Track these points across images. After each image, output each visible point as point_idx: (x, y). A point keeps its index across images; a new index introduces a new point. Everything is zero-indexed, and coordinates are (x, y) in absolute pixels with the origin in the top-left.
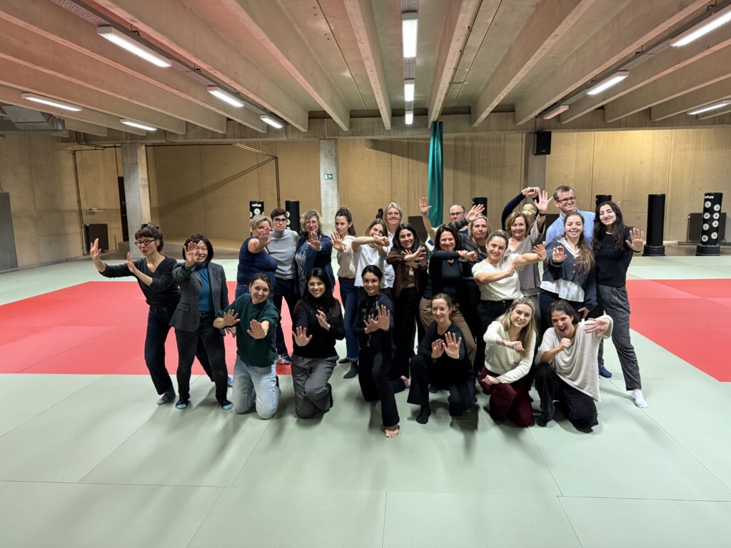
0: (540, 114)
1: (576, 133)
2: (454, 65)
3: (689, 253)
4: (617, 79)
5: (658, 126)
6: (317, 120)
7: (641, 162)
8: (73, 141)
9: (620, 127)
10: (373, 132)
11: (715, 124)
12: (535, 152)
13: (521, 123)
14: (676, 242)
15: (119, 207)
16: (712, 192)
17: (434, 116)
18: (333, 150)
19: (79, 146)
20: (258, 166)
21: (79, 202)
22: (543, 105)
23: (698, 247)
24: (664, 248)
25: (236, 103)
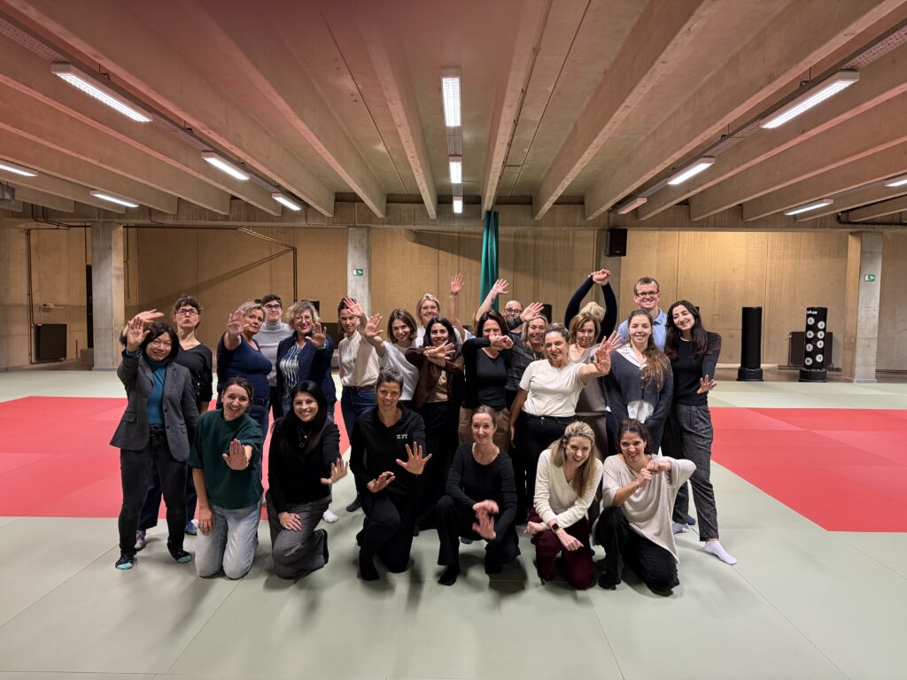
0: (614, 207)
1: (657, 233)
2: (507, 139)
3: (791, 378)
4: (701, 167)
5: (751, 227)
6: (345, 203)
7: (734, 270)
8: (28, 217)
9: (707, 226)
10: (415, 220)
11: (816, 227)
12: (608, 252)
13: (591, 218)
14: (776, 365)
15: (85, 303)
16: (816, 306)
17: (488, 204)
18: (364, 241)
19: (36, 223)
20: (271, 258)
21: (30, 294)
22: (616, 196)
23: (802, 372)
24: (761, 371)
25: (240, 176)
